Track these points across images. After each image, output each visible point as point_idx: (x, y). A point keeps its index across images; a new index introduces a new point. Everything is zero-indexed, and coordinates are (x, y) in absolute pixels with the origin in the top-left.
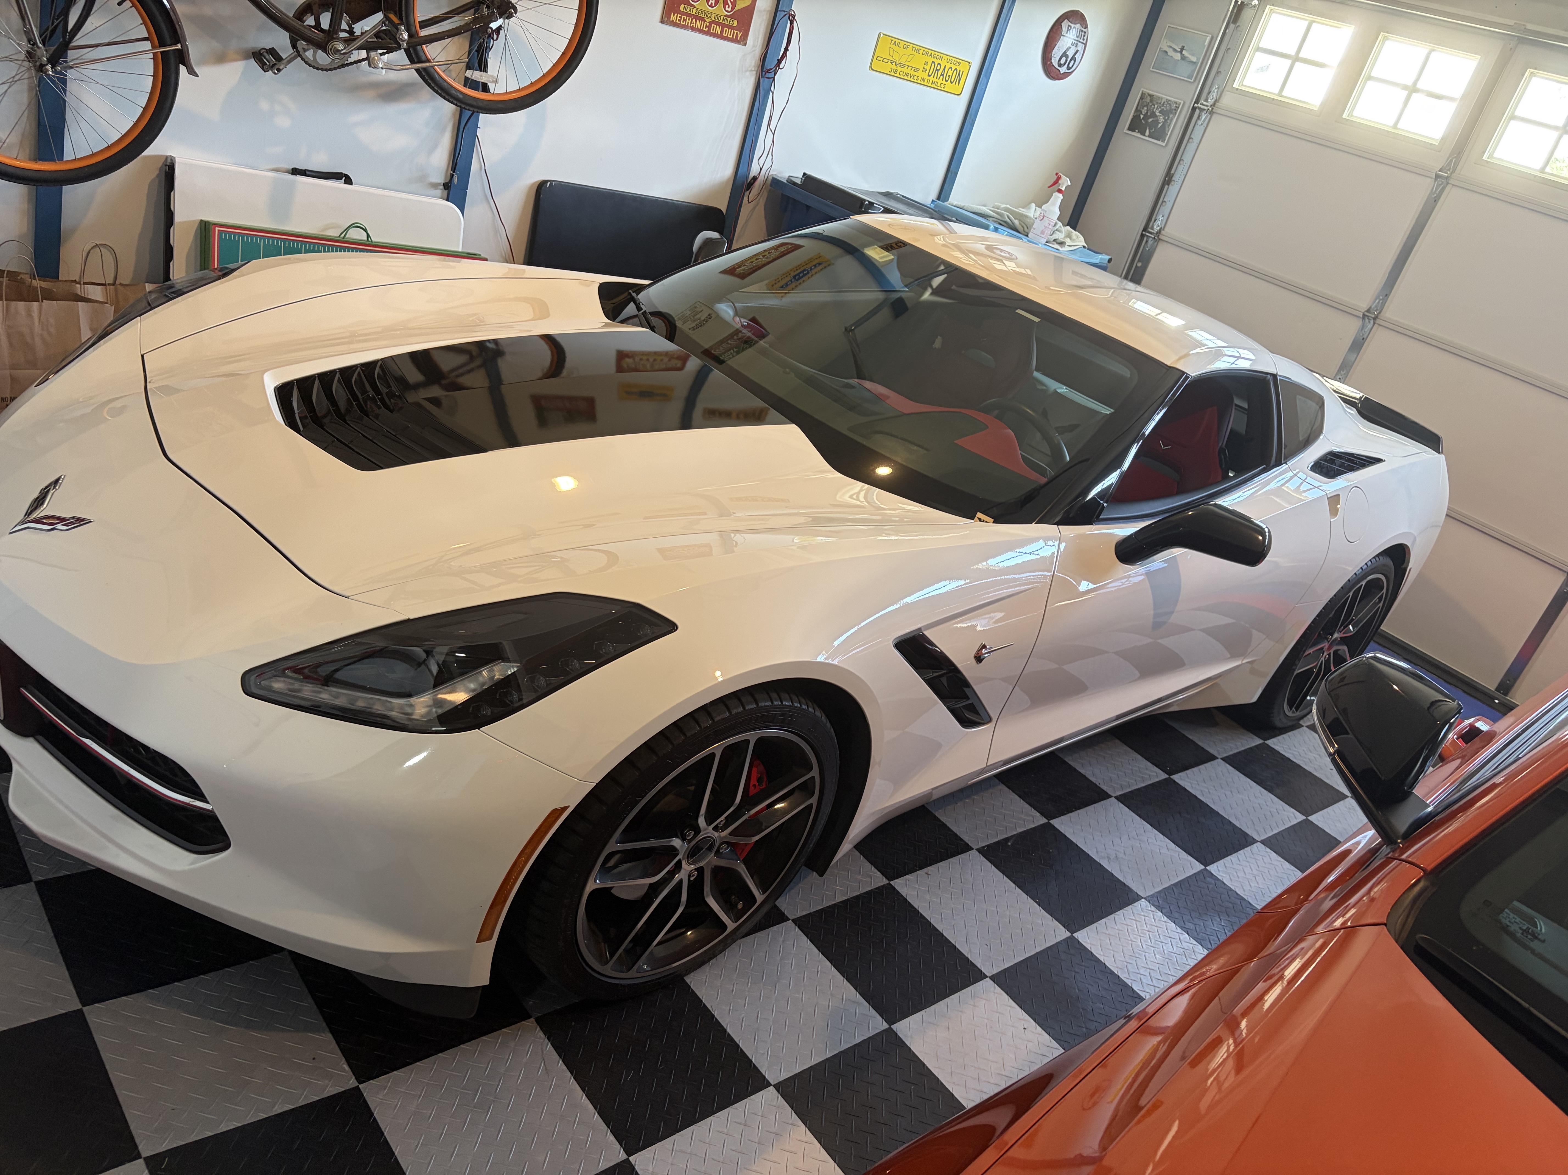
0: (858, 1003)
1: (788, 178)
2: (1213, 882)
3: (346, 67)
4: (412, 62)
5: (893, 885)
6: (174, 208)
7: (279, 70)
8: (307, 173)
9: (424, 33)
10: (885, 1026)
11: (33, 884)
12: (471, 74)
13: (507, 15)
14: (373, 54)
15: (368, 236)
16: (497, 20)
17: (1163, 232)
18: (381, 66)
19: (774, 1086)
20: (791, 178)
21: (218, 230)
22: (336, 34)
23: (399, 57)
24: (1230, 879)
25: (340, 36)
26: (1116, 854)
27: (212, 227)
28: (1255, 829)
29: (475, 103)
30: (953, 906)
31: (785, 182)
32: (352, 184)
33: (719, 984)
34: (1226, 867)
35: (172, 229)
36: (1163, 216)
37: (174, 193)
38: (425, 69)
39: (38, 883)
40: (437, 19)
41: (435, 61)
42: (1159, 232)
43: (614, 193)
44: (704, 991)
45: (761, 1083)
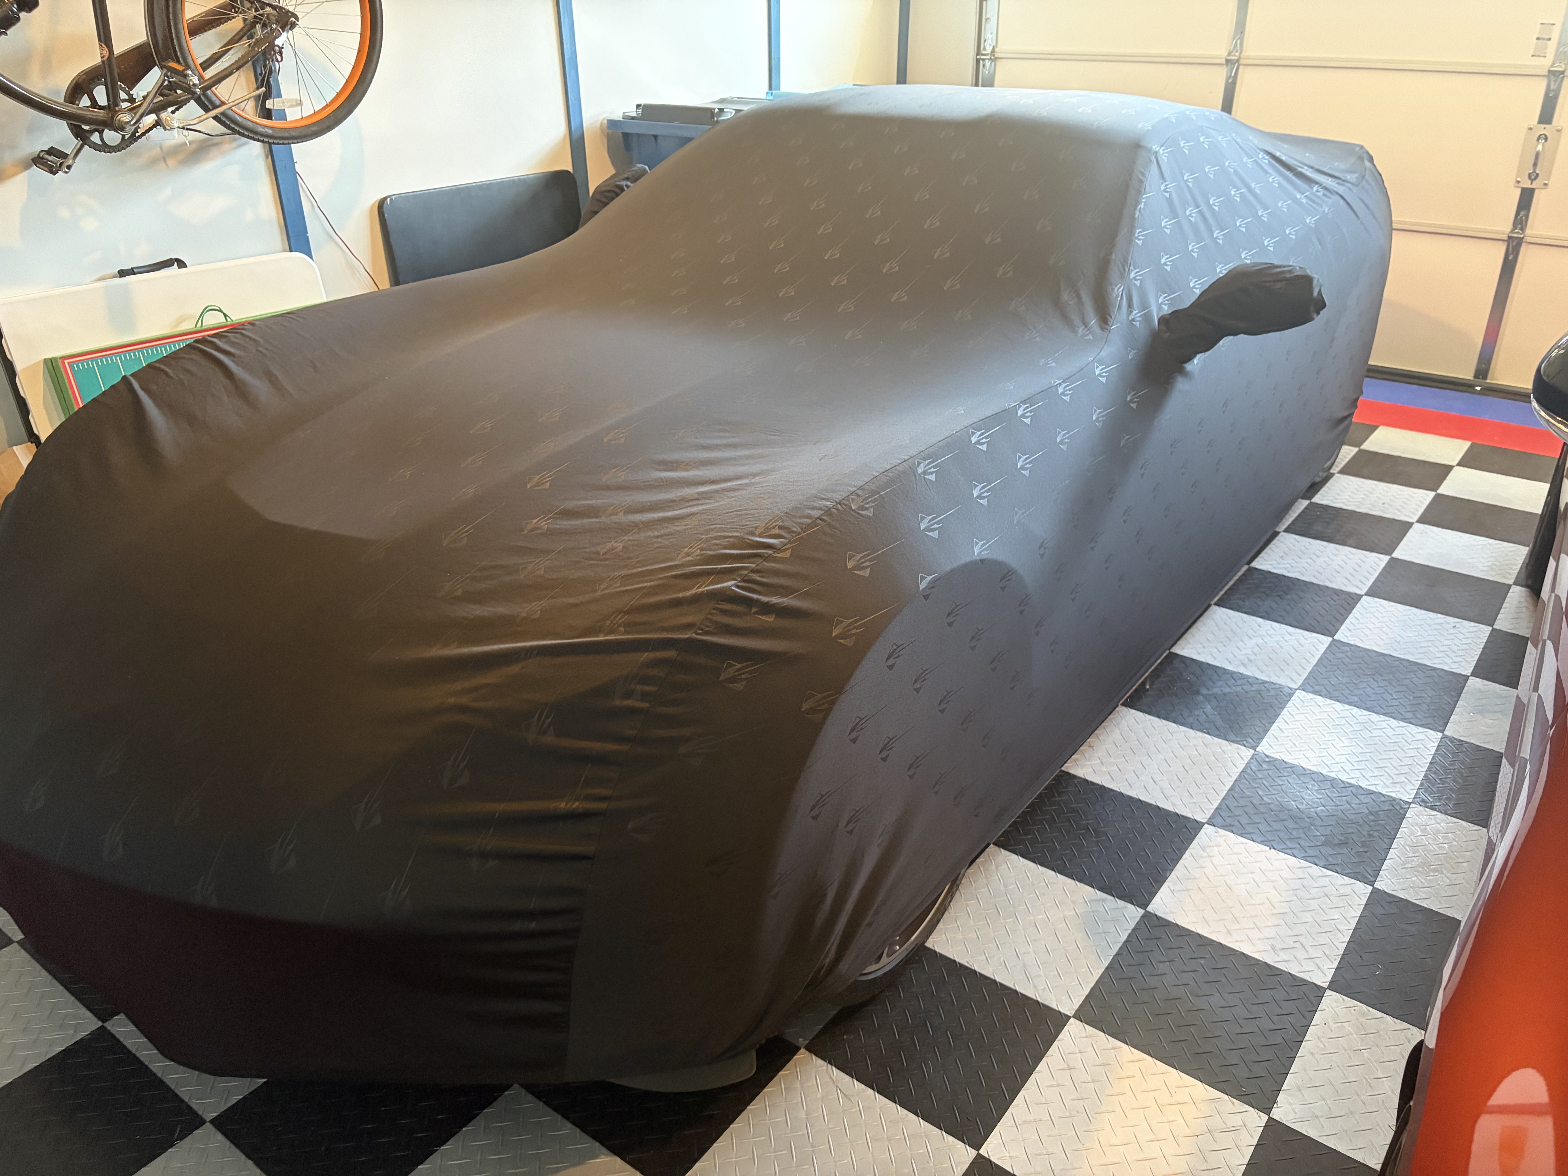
0: (1103, 900)
1: (623, 115)
2: (1348, 649)
3: (139, 140)
4: (207, 110)
5: (1066, 770)
6: (12, 357)
7: (69, 167)
8: (135, 270)
9: (209, 73)
10: (1141, 912)
11: (208, 1124)
12: (272, 103)
13: (289, 26)
14: (164, 115)
15: (225, 315)
16: (281, 34)
17: (996, 50)
18: (176, 125)
19: (1074, 1016)
20: (626, 114)
21: (68, 363)
22: (118, 106)
23: (192, 109)
24: (1361, 640)
25: (123, 107)
26: (1248, 658)
27: (60, 362)
28: (1353, 585)
29: (286, 135)
30: (1132, 768)
31: (622, 119)
32: (186, 267)
33: (961, 937)
34: (1350, 630)
35: (17, 379)
36: (991, 34)
37: (5, 339)
38: (223, 114)
39: (212, 1122)
40: (218, 55)
41: (229, 101)
42: (993, 51)
43: (458, 189)
44: (951, 950)
45: (1061, 1020)
